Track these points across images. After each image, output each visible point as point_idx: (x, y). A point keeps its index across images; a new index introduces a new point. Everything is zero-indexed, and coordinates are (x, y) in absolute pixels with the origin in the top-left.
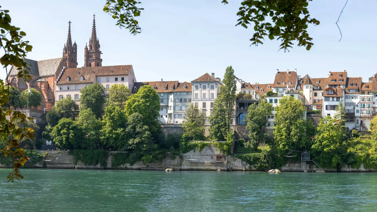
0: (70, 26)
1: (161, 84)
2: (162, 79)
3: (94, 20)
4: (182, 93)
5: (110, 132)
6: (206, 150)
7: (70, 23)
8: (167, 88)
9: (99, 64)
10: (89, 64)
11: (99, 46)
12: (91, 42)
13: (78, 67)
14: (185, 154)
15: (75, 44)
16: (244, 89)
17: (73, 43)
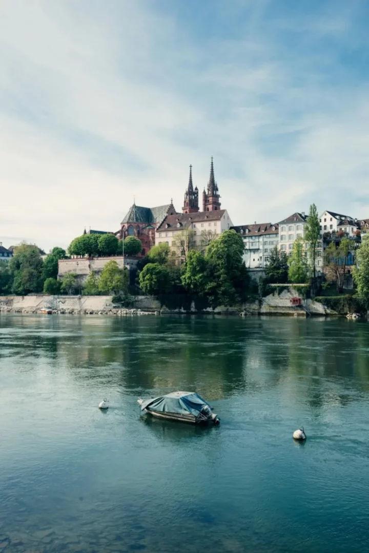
0: (191, 170)
1: (254, 227)
2: (255, 222)
3: (212, 163)
4: (271, 236)
5: (189, 278)
6: (285, 293)
7: (191, 166)
8: (259, 231)
9: (217, 208)
10: (207, 209)
11: (217, 190)
12: (209, 186)
13: (199, 211)
14: (264, 298)
15: (196, 189)
16: (341, 227)
17: (194, 188)
